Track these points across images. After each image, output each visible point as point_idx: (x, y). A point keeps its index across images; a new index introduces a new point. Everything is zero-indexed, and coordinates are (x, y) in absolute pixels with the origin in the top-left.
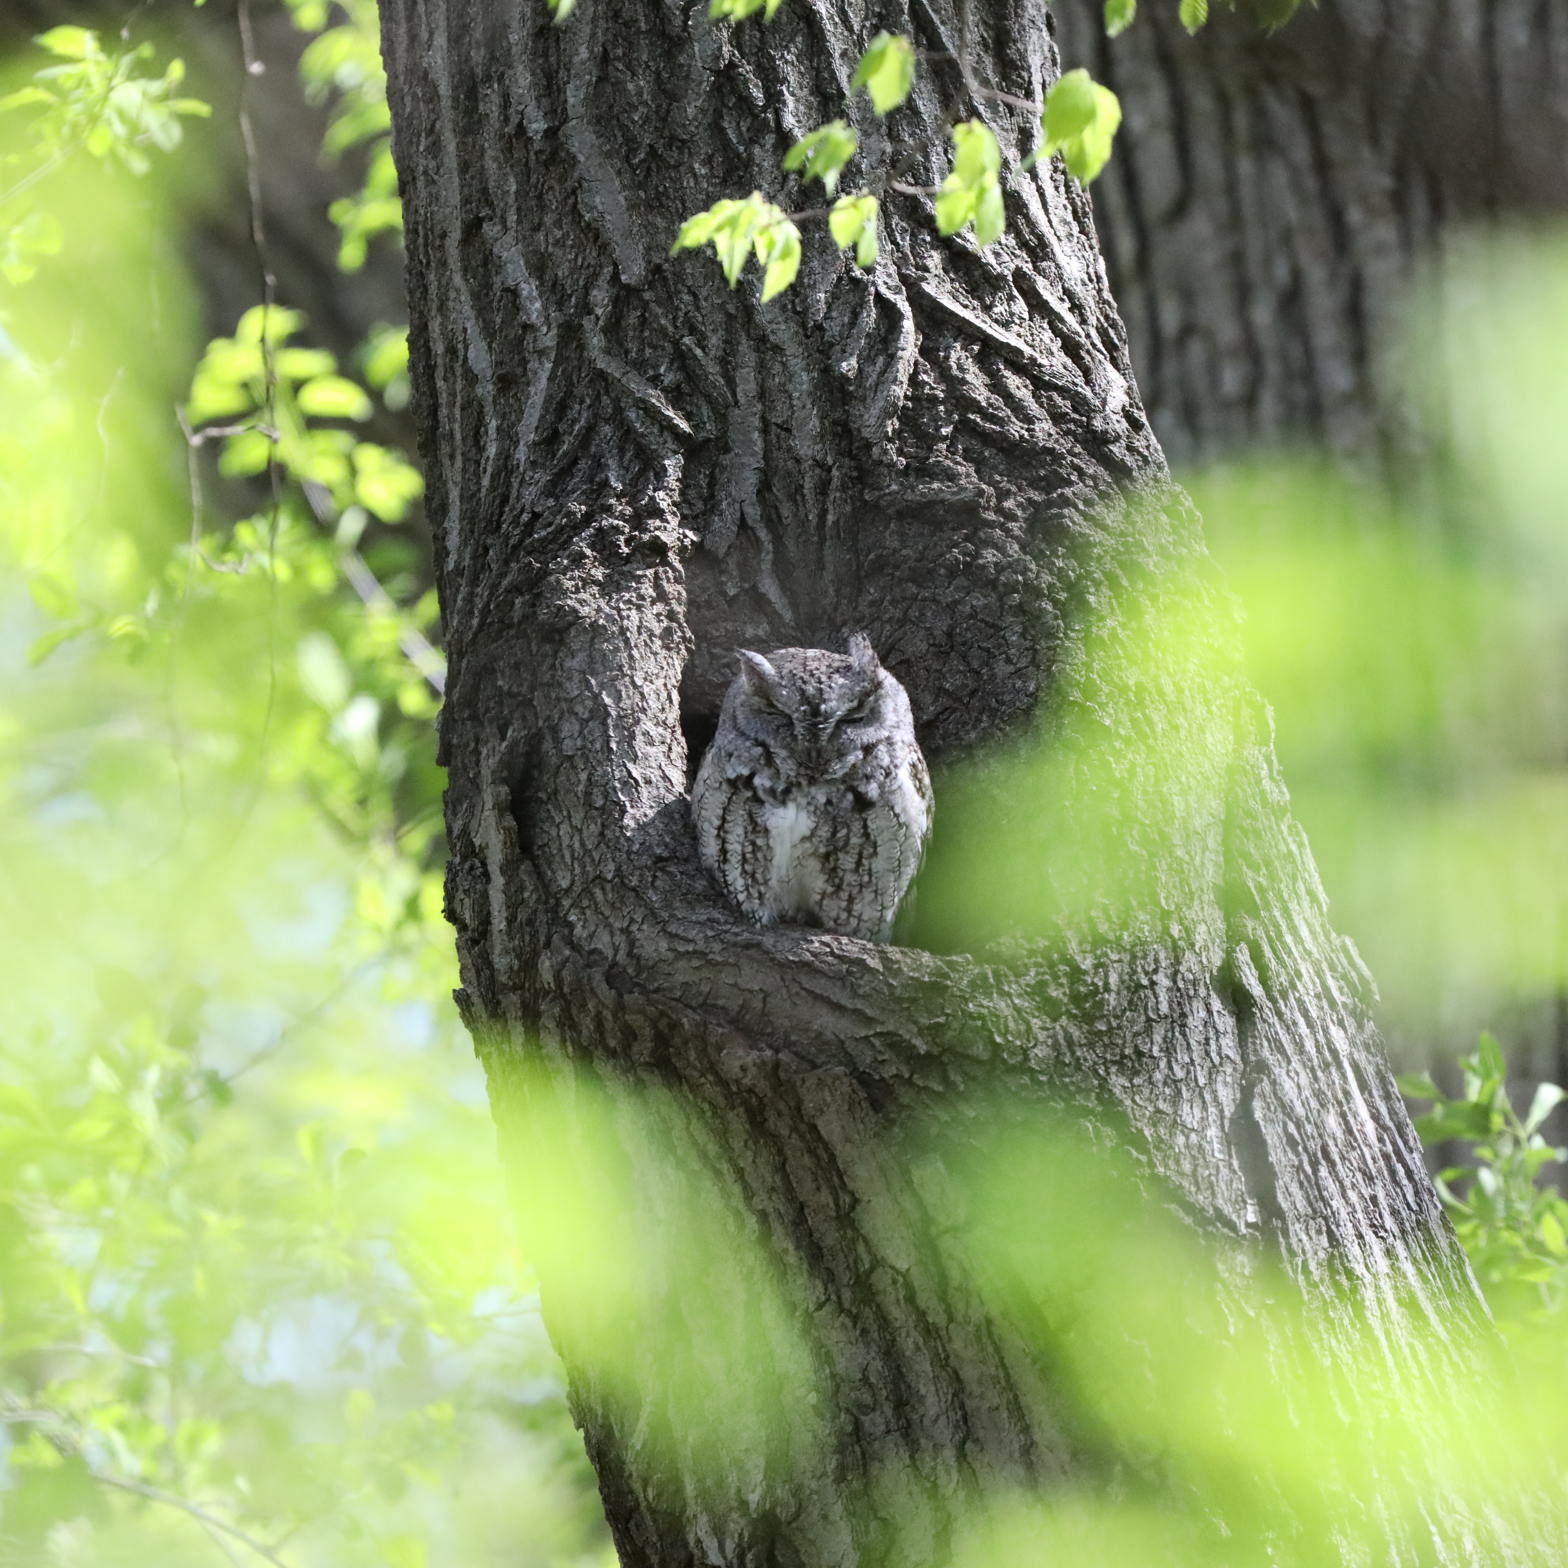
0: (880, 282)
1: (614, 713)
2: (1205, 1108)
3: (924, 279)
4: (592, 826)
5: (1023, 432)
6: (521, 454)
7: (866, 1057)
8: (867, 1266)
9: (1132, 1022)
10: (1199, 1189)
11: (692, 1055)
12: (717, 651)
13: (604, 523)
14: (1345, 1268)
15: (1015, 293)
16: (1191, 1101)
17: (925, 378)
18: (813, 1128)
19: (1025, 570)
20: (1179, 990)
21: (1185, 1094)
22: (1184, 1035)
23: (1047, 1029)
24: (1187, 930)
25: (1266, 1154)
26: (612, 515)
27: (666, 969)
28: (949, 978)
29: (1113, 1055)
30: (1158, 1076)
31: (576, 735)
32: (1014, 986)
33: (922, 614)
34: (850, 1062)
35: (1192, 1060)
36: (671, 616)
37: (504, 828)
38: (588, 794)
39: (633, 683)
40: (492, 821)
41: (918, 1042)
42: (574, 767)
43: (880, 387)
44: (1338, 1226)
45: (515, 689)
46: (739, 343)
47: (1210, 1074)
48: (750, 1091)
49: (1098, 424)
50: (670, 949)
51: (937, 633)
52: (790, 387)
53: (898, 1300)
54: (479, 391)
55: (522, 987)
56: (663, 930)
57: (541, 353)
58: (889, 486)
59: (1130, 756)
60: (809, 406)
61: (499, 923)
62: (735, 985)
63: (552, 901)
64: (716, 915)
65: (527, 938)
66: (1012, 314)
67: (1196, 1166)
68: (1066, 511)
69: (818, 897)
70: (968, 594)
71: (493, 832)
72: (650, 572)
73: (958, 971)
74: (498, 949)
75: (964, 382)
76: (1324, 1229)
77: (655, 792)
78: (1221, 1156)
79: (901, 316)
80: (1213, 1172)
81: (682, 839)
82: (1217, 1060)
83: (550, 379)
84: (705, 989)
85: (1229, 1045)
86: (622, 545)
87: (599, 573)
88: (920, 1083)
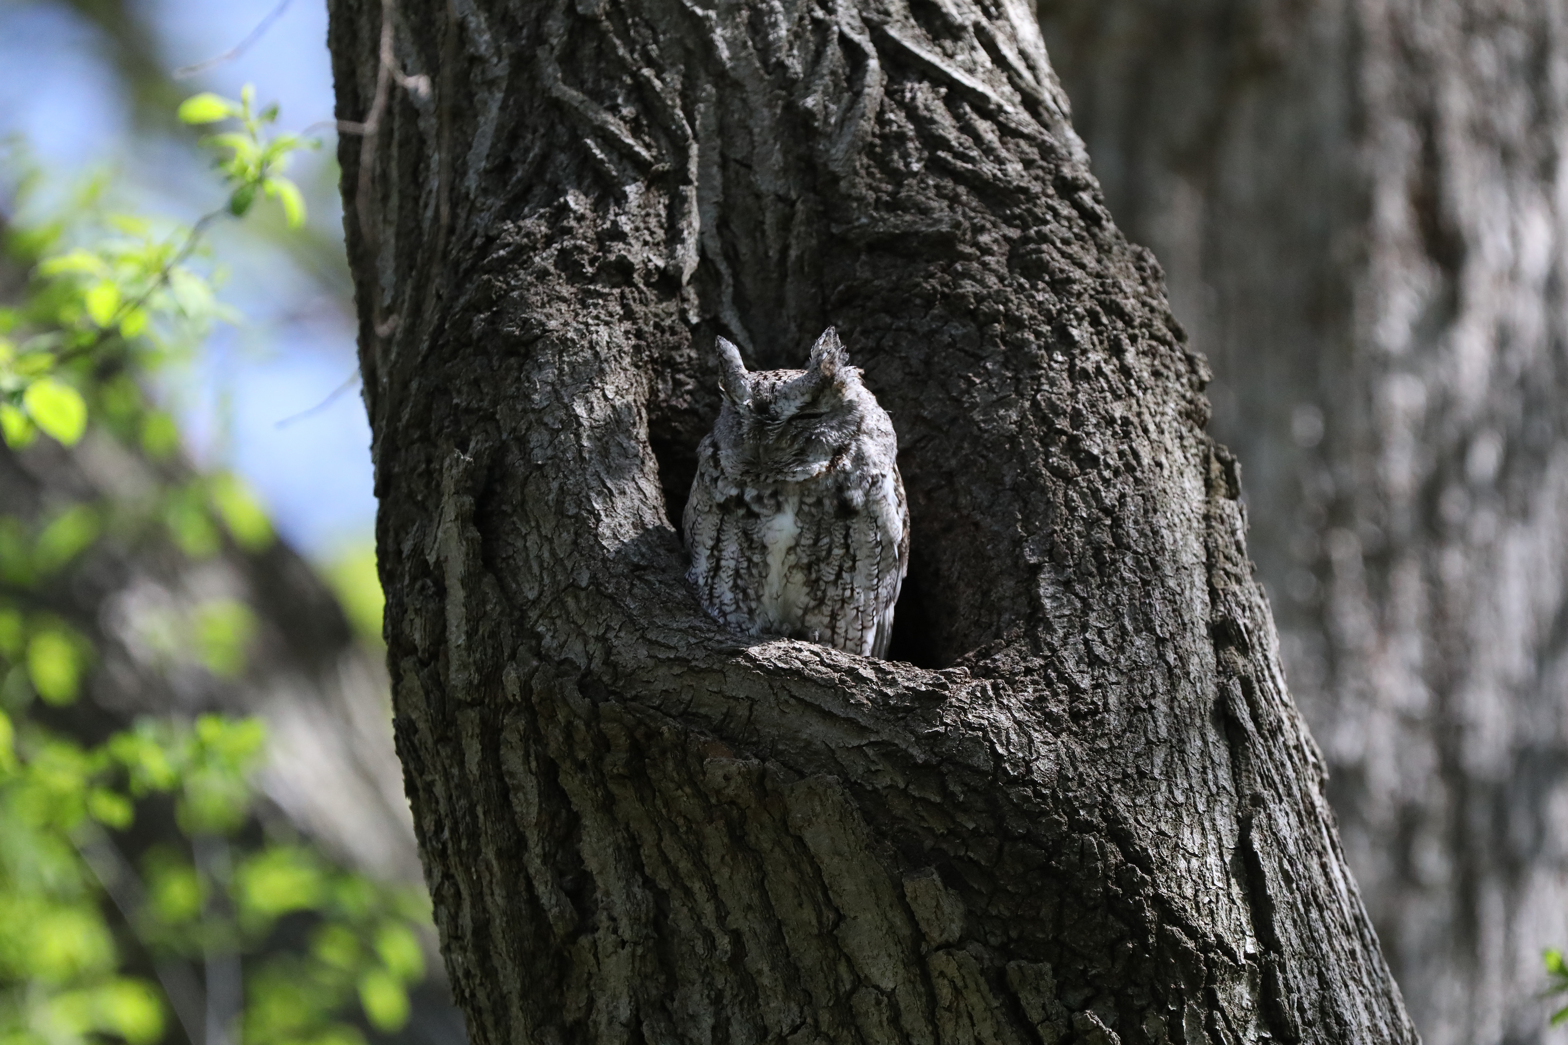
0: (843, 22)
1: (586, 423)
2: (1204, 835)
3: (887, 23)
4: (565, 535)
5: (996, 171)
6: (472, 182)
7: (858, 769)
8: (848, 987)
9: (1133, 743)
10: (1200, 915)
11: (670, 765)
12: (681, 376)
13: (565, 243)
14: (1335, 1013)
15: (976, 43)
16: (1190, 826)
17: (892, 116)
18: (800, 841)
19: (1007, 301)
20: (1176, 716)
21: (1186, 820)
22: (1183, 761)
23: (1048, 744)
24: (1181, 658)
25: (1264, 886)
26: (574, 237)
27: (645, 676)
28: (947, 688)
29: (1115, 773)
30: (1159, 798)
31: (546, 444)
32: (1013, 700)
33: (896, 344)
34: (843, 772)
35: (1190, 785)
36: (639, 334)
37: (467, 539)
38: (559, 503)
39: (605, 397)
40: (454, 531)
41: (915, 751)
42: (544, 477)
43: (847, 123)
44: (1328, 969)
45: (474, 405)
46: (698, 78)
47: (1208, 802)
48: (732, 803)
49: (1067, 171)
50: (650, 656)
51: (914, 362)
52: (751, 123)
53: (881, 1022)
54: (422, 124)
55: (481, 703)
56: (643, 637)
57: (491, 84)
58: (858, 219)
59: (1119, 486)
60: (771, 141)
61: (457, 637)
62: (720, 692)
63: (517, 614)
64: (697, 623)
65: (490, 651)
66: (975, 63)
67: (1197, 891)
68: (1044, 247)
69: (800, 612)
70: (946, 323)
71: (453, 544)
72: (616, 291)
73: (956, 683)
74: (454, 665)
75: (932, 121)
76: (1316, 970)
77: (628, 503)
78: (1220, 885)
79: (866, 56)
80: (1214, 900)
81: (658, 550)
82: (1214, 789)
83: (503, 108)
84: (686, 697)
85: (1224, 776)
86: (587, 264)
87: (566, 291)
88: (916, 794)
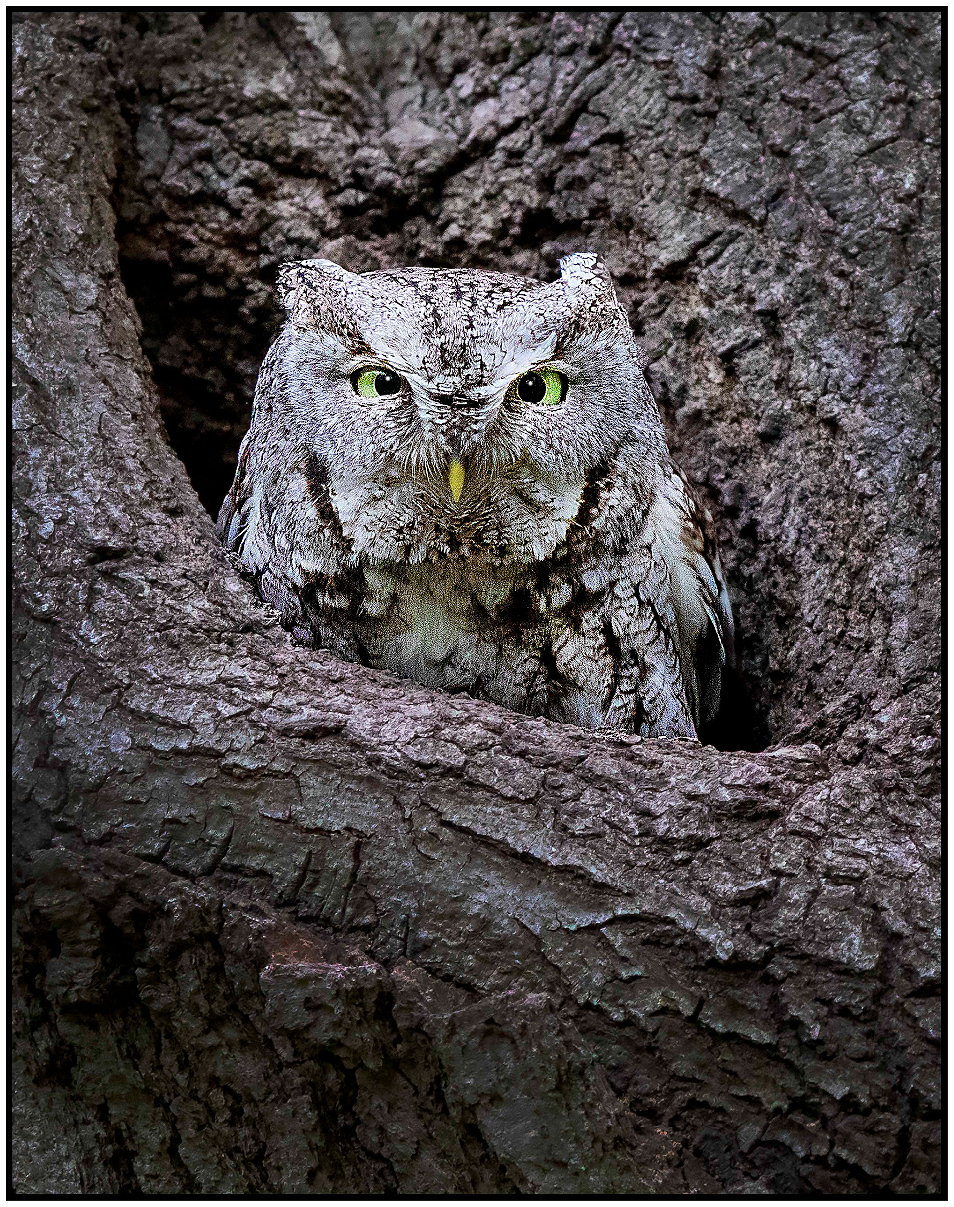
7: (593, 975)
27: (130, 792)
28: (777, 793)
41: (711, 933)
48: (326, 1056)
50: (136, 747)
51: (684, 72)
56: (119, 705)
62: (289, 820)
84: (218, 833)
88: (720, 1027)
